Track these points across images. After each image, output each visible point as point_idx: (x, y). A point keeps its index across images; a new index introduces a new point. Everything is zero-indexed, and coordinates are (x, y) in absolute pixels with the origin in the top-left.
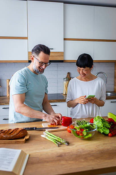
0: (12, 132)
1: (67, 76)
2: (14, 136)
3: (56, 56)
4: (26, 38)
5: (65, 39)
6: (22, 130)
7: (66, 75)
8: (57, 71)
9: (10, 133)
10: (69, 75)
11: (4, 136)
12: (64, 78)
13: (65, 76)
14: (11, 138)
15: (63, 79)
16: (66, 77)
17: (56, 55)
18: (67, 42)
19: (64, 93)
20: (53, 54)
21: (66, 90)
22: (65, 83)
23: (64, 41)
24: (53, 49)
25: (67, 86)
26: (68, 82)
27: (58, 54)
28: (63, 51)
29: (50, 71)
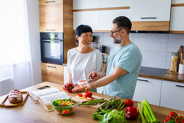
1: (179, 50)
4: (128, 8)
8: (166, 43)
10: (182, 48)
12: (172, 53)
13: (176, 50)
16: (178, 52)
17: (159, 25)
18: (176, 9)
19: (171, 70)
20: (156, 24)
21: (173, 67)
22: (172, 58)
23: (172, 7)
24: (156, 18)
25: (174, 62)
26: (177, 57)
27: (163, 24)
28: (169, 20)
29: (159, 42)
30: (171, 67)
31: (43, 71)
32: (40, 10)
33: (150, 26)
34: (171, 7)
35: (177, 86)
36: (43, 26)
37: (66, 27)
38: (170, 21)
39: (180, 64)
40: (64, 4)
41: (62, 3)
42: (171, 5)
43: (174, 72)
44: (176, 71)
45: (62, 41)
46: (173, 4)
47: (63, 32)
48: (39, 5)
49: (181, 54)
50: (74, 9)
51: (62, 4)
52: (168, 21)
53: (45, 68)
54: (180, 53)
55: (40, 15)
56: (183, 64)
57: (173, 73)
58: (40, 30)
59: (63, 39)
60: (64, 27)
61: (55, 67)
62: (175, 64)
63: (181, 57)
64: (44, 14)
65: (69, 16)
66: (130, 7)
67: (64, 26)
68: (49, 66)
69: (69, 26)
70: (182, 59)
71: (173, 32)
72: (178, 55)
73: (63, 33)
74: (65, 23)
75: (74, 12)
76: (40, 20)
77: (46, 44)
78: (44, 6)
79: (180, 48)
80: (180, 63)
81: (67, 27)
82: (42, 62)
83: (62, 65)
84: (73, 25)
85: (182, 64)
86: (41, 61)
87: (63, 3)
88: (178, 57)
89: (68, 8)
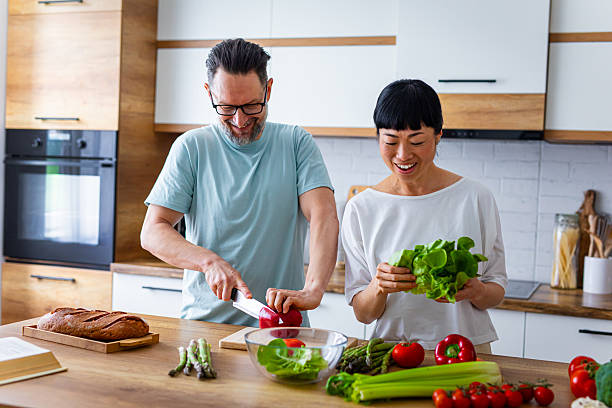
0: (95, 319)
1: (583, 207)
2: (96, 330)
3: (510, 112)
4: (390, 41)
5: (553, 38)
6: (128, 318)
7: (580, 204)
8: (533, 179)
9: (91, 320)
10: (590, 200)
11: (69, 324)
12: (558, 215)
13: (573, 206)
14: (85, 333)
15: (554, 216)
16: (578, 213)
17: (508, 108)
18: (566, 49)
19: (554, 283)
20: (495, 105)
21: (564, 269)
22: (559, 234)
23: (552, 44)
24: (494, 81)
25: (567, 252)
26: (574, 232)
27: (520, 105)
28: (544, 91)
29: (505, 178)
30: (557, 273)
31: (11, 301)
32: (9, 35)
33: (475, 109)
34: (549, 42)
35: (581, 331)
36: (23, 102)
37: (129, 107)
38: (546, 95)
39: (586, 258)
40: (124, 13)
41: (119, 7)
42: (550, 35)
43: (566, 289)
44: (573, 284)
45: (109, 166)
46: (553, 31)
47: (116, 129)
48: (8, 11)
49: (592, 221)
50: (161, 36)
51: (120, 14)
52: (540, 94)
53: (23, 285)
54: (587, 217)
55: (10, 55)
56: (599, 257)
57: (563, 292)
58: (8, 119)
59: (117, 156)
60: (122, 109)
61: (74, 281)
62: (570, 258)
63: (592, 229)
64: (29, 53)
65: (141, 65)
66: (394, 37)
67: (123, 104)
68: (40, 278)
69: (138, 106)
70: (595, 233)
71: (560, 134)
72: (579, 223)
73: (118, 133)
74: (128, 92)
75: (161, 52)
76: (8, 76)
77: (29, 178)
78: (31, 17)
79: (583, 199)
80: (587, 254)
81: (132, 110)
82: (7, 261)
83: (109, 270)
84: (154, 101)
85: (596, 255)
86: (5, 254)
87: (123, 11)
88: (578, 230)
89: (140, 33)
